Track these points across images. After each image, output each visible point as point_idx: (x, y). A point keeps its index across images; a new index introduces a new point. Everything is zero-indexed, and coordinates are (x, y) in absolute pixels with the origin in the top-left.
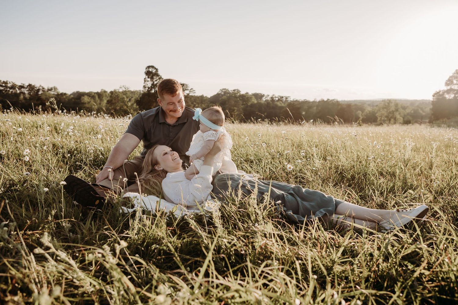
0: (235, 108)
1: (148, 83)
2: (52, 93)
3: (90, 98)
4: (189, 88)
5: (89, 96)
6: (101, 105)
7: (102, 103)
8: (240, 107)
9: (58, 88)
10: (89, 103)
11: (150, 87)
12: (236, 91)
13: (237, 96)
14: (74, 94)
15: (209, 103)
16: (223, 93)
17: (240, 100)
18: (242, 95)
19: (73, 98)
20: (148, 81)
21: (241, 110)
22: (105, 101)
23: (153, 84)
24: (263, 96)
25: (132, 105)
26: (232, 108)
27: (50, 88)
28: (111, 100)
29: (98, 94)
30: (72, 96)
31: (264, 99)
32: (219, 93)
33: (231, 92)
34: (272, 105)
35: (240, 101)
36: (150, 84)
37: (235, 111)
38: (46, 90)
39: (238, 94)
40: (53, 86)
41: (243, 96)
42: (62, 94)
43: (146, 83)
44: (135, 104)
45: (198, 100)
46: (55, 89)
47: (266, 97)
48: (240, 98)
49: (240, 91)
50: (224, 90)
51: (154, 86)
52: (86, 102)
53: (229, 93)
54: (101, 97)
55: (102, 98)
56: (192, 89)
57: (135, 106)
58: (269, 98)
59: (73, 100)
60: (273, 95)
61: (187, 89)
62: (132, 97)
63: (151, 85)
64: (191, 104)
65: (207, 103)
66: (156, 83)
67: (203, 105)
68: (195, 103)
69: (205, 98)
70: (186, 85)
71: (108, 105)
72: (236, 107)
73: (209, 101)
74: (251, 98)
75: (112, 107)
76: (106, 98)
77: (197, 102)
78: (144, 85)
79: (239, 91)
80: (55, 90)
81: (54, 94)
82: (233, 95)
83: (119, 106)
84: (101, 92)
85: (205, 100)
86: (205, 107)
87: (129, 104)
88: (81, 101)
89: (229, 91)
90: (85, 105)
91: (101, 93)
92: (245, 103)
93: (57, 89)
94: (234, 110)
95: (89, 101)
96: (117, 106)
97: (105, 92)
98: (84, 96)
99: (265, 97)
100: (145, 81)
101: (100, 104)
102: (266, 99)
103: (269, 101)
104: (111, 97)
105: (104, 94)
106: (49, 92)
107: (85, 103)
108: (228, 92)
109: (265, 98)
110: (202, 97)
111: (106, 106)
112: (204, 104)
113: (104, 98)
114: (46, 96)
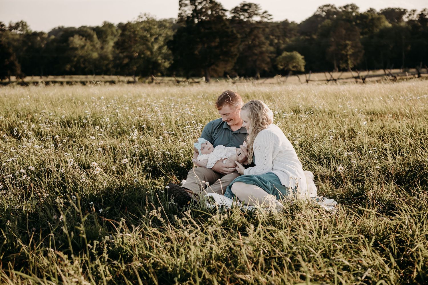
0: (348, 42)
1: (186, 8)
2: (19, 32)
3: (84, 39)
4: (261, 12)
5: (83, 36)
6: (105, 50)
7: (106, 46)
8: (358, 40)
9: (28, 24)
10: (83, 47)
11: (189, 15)
12: (350, 7)
13: (352, 18)
14: (54, 32)
15: (298, 34)
16: (324, 13)
17: (357, 24)
18: (361, 14)
19: (54, 41)
20: (186, 5)
21: (360, 45)
22: (111, 44)
23: (195, 11)
24: (404, 12)
25: (160, 48)
26: (343, 42)
27: (13, 25)
28: (124, 42)
29: (97, 30)
30: (53, 37)
31: (405, 18)
32: (318, 13)
33: (340, 10)
34: (421, 29)
35: (357, 28)
36: (189, 10)
37: (348, 48)
38: (7, 29)
39: (354, 14)
40: (20, 21)
41: (362, 17)
42: (35, 34)
43: (183, 8)
44: (165, 47)
45: (277, 30)
46: (22, 24)
47: (410, 15)
48: (358, 22)
49: (357, 8)
50: (326, 9)
51: (197, 14)
52: (78, 46)
53: (337, 13)
54: (104, 36)
55: (106, 37)
56: (265, 12)
57: (165, 50)
58: (415, 17)
59: (55, 44)
60: (424, 10)
61: (256, 12)
62: (160, 35)
63: (191, 12)
64: (264, 41)
65: (295, 35)
66: (199, 7)
67: (287, 40)
68: (271, 37)
69: (292, 25)
70: (255, 5)
71: (117, 51)
72: (349, 40)
73: (298, 32)
74: (379, 19)
75: (125, 54)
76: (112, 37)
77: (276, 34)
78: (180, 12)
79: (354, 7)
80: (23, 28)
81: (20, 34)
82: (344, 17)
83: (138, 51)
84: (103, 26)
85: (291, 30)
86: (291, 42)
87: (156, 47)
88: (68, 45)
89: (335, 8)
90: (76, 52)
91: (104, 29)
92: (366, 30)
93: (25, 25)
94: (346, 45)
95: (82, 44)
96: (134, 51)
97: (111, 26)
98: (73, 36)
99: (407, 15)
100: (181, 5)
101: (102, 48)
102: (410, 18)
103: (416, 22)
104: (122, 35)
105: (109, 31)
106: (13, 31)
107: (76, 49)
108: (333, 10)
109: (408, 17)
110: (285, 23)
111: (114, 52)
112: (290, 37)
113: (109, 37)
114: (8, 38)
